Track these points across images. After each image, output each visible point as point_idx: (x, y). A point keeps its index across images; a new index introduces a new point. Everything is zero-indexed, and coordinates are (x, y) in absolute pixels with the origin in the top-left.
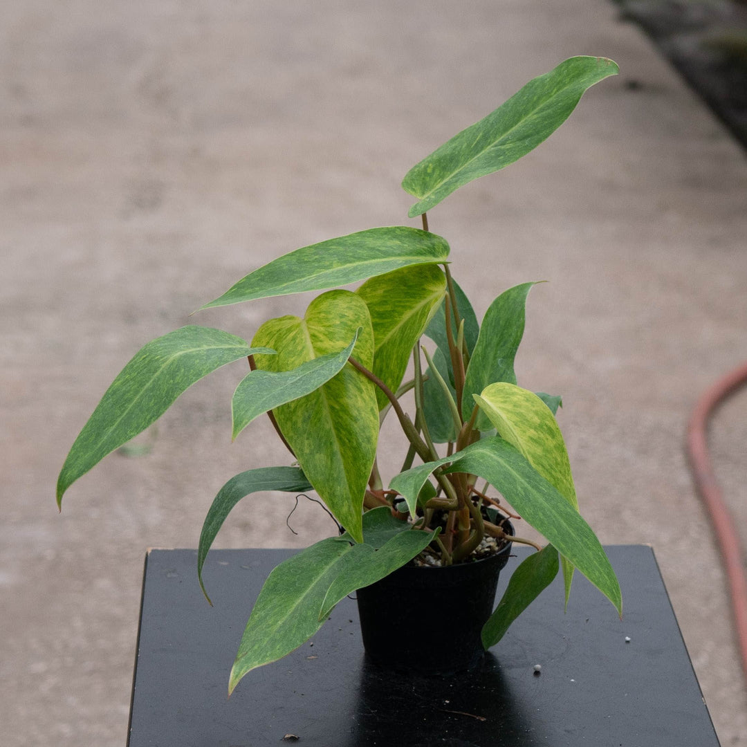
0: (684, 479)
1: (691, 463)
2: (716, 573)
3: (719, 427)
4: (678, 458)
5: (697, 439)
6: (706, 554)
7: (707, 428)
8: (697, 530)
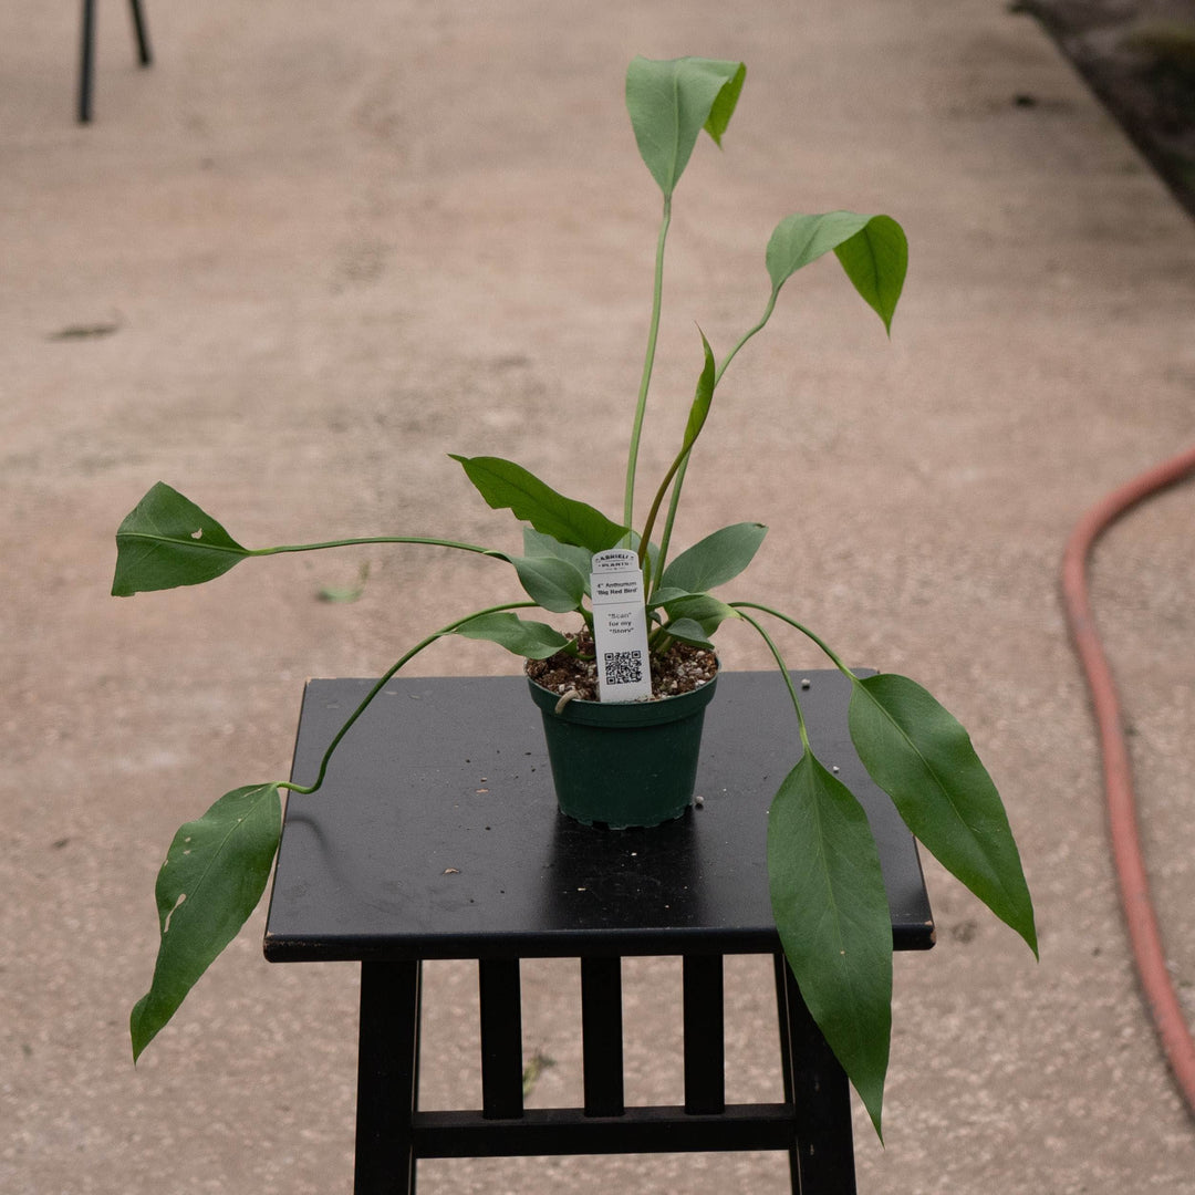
0: (1055, 624)
1: (1064, 602)
2: (1089, 744)
3: (1104, 555)
4: (1050, 598)
5: (1074, 570)
6: (1077, 719)
7: (1089, 556)
8: (1067, 689)
